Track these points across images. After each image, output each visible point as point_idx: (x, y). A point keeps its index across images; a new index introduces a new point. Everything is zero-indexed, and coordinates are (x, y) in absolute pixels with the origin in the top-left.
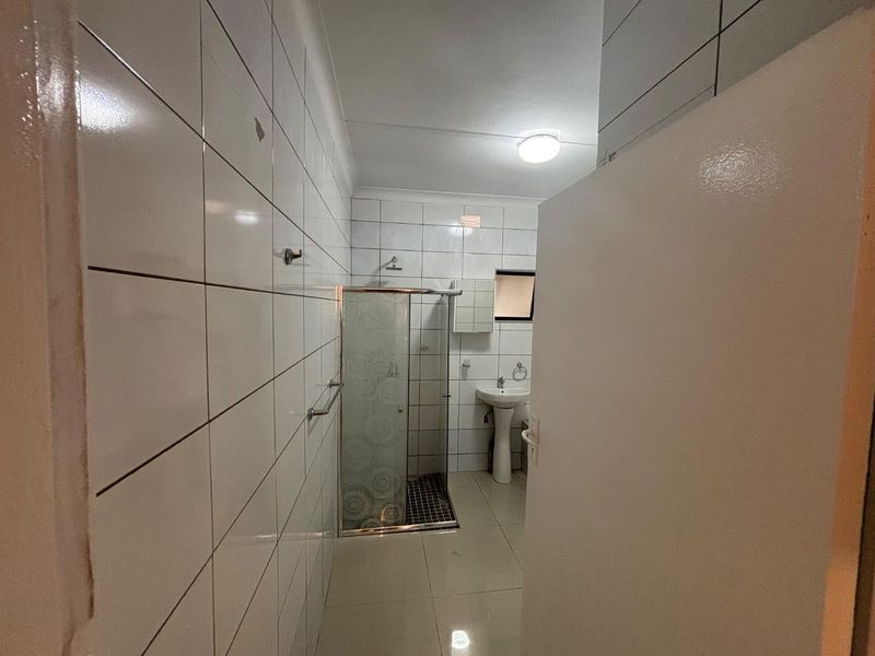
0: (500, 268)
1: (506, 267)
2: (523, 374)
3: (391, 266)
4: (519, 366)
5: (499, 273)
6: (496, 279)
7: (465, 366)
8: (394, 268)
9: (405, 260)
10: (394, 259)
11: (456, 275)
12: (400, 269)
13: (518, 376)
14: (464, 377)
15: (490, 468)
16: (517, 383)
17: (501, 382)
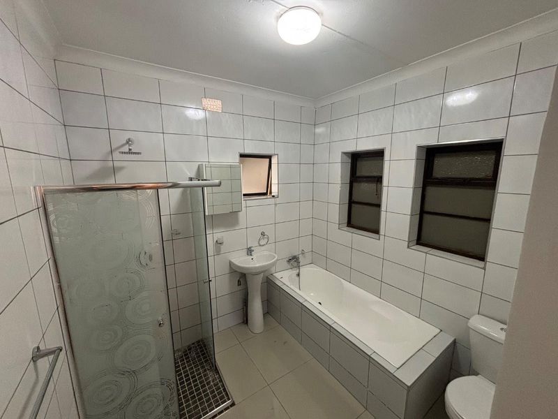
0: (242, 152)
1: (247, 151)
2: (266, 240)
3: (126, 149)
4: (263, 234)
5: (242, 156)
6: (241, 162)
7: (219, 243)
8: (130, 152)
9: (143, 141)
10: (129, 142)
11: (202, 158)
12: (138, 153)
13: (263, 242)
14: (218, 252)
15: (245, 320)
16: (263, 248)
17: (250, 251)
